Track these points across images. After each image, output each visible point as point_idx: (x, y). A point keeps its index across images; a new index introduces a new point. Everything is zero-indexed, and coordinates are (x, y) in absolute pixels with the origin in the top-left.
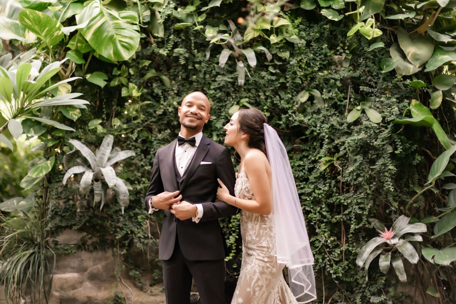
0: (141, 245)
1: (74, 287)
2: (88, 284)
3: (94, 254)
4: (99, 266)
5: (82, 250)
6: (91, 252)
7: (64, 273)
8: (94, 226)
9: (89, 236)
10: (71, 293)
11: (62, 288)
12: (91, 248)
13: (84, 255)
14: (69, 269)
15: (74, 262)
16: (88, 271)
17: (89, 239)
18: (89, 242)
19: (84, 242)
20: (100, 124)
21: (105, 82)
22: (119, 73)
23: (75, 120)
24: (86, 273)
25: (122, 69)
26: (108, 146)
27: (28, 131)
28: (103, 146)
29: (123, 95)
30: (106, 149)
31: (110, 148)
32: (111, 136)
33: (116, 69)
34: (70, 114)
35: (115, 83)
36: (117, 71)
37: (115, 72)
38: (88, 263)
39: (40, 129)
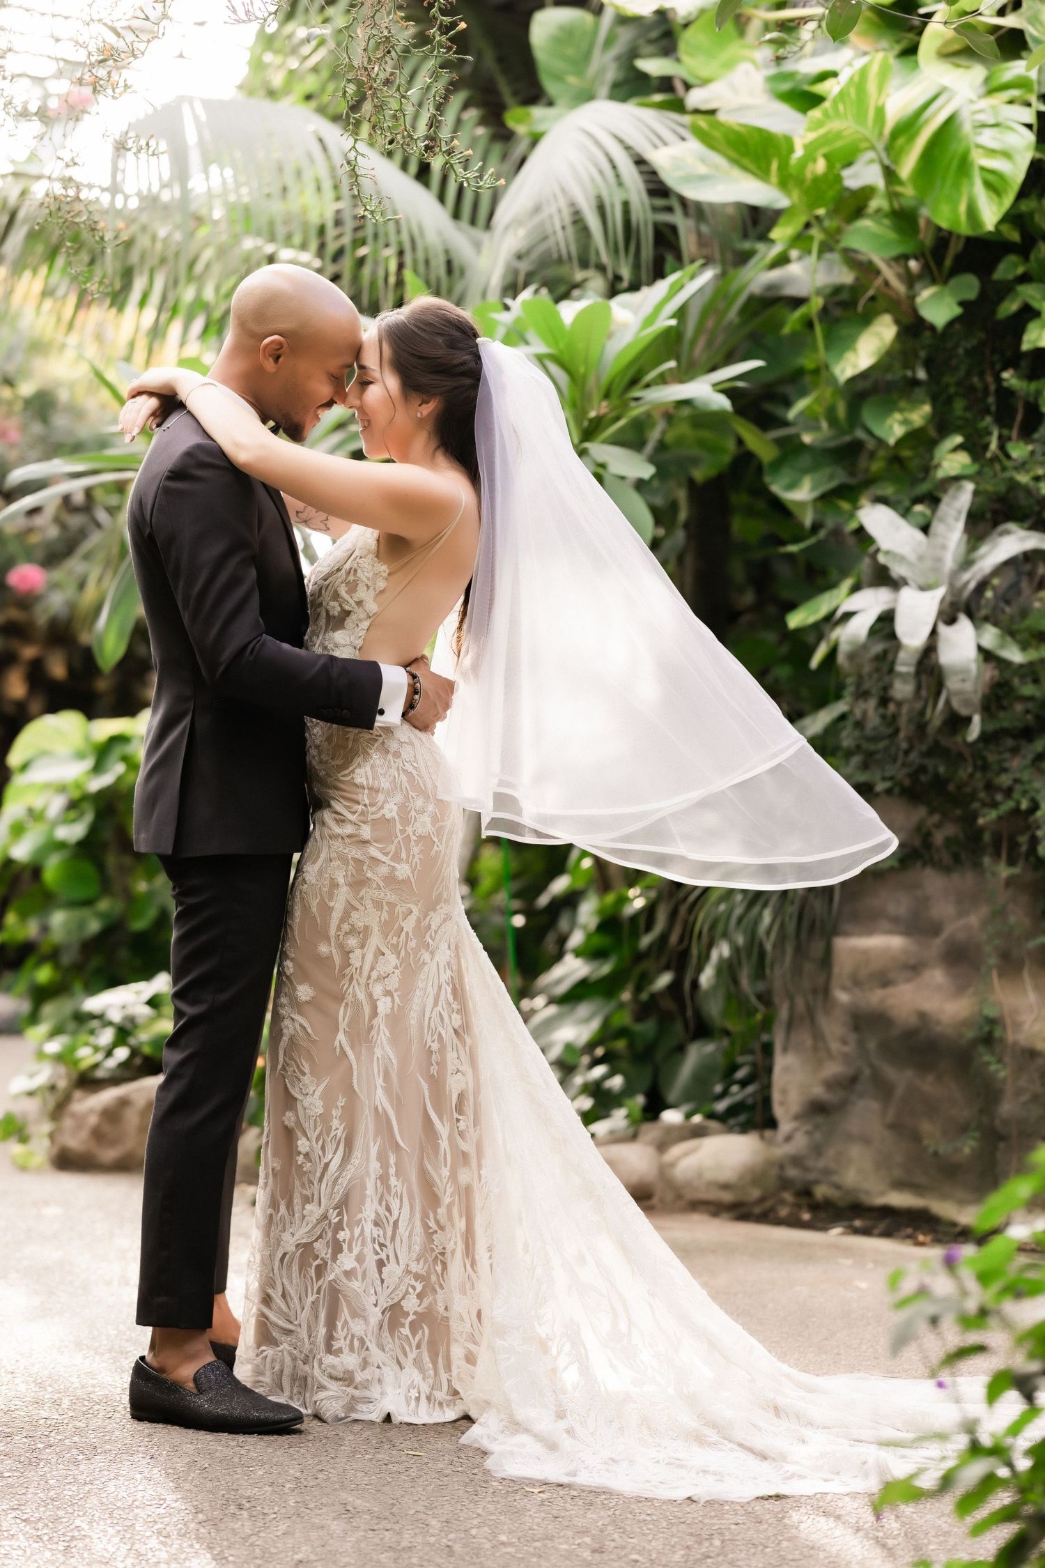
1: (884, 980)
2: (937, 976)
3: (955, 877)
4: (974, 920)
5: (924, 865)
6: (947, 870)
7: (870, 932)
8: (939, 783)
9: (936, 818)
10: (875, 998)
11: (856, 982)
12: (947, 859)
13: (932, 882)
14: (885, 924)
15: (897, 903)
16: (945, 935)
17: (938, 826)
19: (926, 837)
20: (956, 449)
21: (958, 311)
22: (1020, 270)
23: (892, 441)
24: (938, 941)
25: (1032, 257)
26: (957, 519)
27: (792, 486)
28: (941, 520)
29: (1026, 346)
30: (950, 529)
31: (960, 525)
32: (969, 487)
33: (1013, 258)
34: (889, 421)
35: (1010, 307)
36: (1015, 266)
37: (1008, 268)
38: (943, 909)
39: (831, 477)
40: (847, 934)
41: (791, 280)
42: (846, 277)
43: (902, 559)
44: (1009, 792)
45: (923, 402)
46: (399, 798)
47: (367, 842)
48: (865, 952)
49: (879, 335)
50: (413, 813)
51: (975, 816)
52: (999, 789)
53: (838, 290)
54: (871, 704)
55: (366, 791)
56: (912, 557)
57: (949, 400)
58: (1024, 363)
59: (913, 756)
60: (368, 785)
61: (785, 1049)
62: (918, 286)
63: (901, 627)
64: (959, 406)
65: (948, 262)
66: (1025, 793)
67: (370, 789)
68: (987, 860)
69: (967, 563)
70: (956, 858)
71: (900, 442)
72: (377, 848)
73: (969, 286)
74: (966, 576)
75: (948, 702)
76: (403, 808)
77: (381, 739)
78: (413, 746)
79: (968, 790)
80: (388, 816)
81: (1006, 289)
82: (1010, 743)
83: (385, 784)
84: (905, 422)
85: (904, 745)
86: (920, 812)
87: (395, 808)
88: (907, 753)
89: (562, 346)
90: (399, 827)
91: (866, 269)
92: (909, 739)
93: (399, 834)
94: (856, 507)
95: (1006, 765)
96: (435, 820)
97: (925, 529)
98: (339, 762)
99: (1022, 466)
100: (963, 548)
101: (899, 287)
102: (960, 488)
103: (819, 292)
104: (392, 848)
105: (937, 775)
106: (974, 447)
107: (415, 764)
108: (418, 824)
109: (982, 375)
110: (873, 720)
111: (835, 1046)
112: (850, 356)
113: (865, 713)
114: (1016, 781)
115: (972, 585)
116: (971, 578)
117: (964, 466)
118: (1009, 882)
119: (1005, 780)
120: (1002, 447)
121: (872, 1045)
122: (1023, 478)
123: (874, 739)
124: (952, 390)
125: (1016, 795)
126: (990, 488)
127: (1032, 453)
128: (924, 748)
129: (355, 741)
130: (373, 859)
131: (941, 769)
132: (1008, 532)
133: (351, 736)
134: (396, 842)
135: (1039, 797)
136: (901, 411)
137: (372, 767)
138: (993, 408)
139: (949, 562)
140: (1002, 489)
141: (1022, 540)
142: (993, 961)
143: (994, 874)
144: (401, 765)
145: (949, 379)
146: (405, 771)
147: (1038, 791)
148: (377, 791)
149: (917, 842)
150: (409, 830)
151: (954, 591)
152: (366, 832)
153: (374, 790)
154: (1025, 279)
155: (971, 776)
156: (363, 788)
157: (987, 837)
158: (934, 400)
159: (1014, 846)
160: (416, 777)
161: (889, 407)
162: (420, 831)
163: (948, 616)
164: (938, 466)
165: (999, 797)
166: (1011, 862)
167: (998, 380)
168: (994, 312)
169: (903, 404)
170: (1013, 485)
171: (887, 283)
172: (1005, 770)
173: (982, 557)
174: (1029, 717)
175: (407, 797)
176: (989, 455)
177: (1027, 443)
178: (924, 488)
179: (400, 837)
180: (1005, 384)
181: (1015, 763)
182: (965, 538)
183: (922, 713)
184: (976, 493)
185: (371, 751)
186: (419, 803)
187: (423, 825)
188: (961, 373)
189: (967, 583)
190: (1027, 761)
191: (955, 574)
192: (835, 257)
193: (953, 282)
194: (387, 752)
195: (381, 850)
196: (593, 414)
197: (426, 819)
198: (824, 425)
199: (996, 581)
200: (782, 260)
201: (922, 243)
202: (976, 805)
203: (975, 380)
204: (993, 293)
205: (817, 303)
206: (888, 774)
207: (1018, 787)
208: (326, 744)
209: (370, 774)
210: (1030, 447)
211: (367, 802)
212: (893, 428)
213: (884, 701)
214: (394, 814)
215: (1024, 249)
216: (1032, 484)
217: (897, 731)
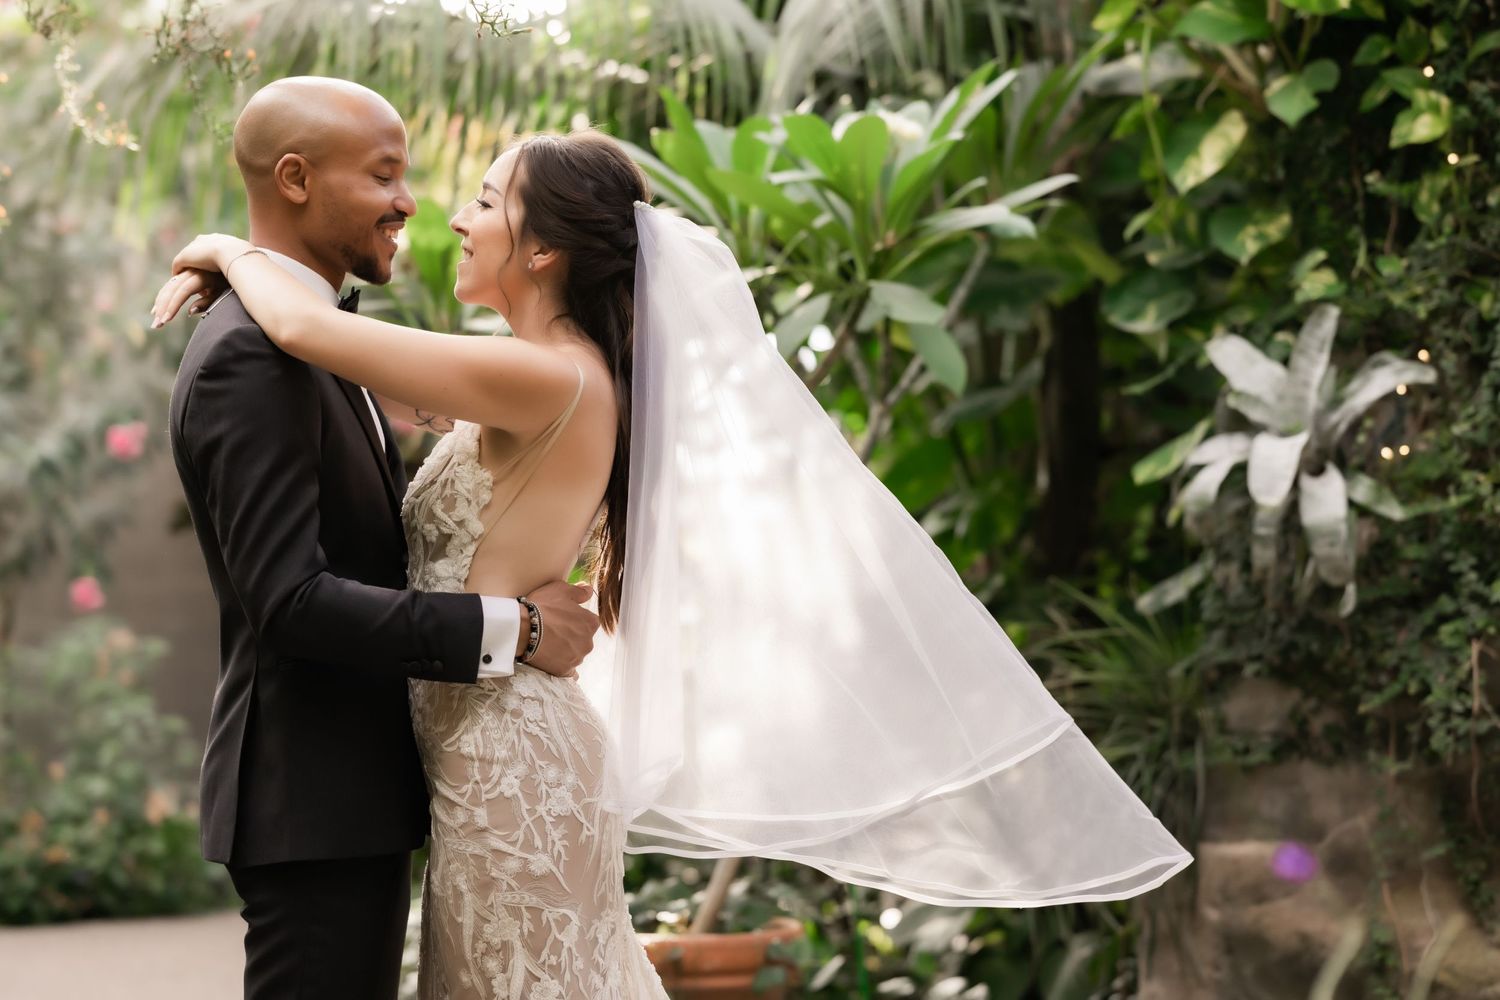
0: (1450, 739)
1: (1258, 895)
2: (1323, 888)
3: (1337, 772)
4: (1362, 822)
5: (1302, 757)
6: (1329, 763)
7: (1241, 836)
8: (1314, 664)
9: (1312, 703)
10: (1249, 915)
11: (1227, 898)
12: (1328, 752)
13: (1313, 777)
14: (1260, 829)
15: (1271, 803)
16: (1329, 839)
17: (1316, 711)
18: (1317, 725)
19: (1302, 725)
20: (1319, 267)
21: (1312, 104)
22: (1386, 52)
23: (1244, 260)
24: (1322, 847)
25: (1400, 37)
26: (1321, 350)
27: (1134, 315)
28: (1302, 352)
29: (1395, 142)
30: (1313, 362)
31: (1324, 358)
32: (1334, 312)
33: (1376, 39)
34: (1241, 237)
35: (1376, 96)
36: (1380, 48)
37: (1371, 52)
38: (1326, 809)
39: (1179, 303)
40: (1216, 840)
41: (1129, 76)
42: (1192, 70)
43: (1256, 401)
44: (1394, 672)
45: (1280, 212)
46: (521, 769)
47: (484, 830)
48: (1236, 862)
49: (1226, 136)
50: (544, 787)
51: (1356, 701)
52: (1382, 669)
53: (1181, 84)
54: (1232, 570)
55: (477, 764)
56: (1269, 398)
57: (1312, 208)
58: (1396, 163)
59: (1283, 632)
60: (478, 754)
61: (1149, 976)
62: (1269, 76)
63: (1256, 483)
64: (1324, 214)
65: (1304, 46)
66: (1413, 674)
67: (482, 760)
68: (1372, 755)
69: (1336, 402)
70: (1339, 750)
71: (1256, 260)
72: (498, 836)
73: (1327, 74)
74: (1335, 417)
75: (1316, 572)
76: (529, 784)
77: (495, 695)
78: (541, 702)
79: (1346, 671)
80: (508, 793)
81: (1370, 75)
82: (1393, 613)
83: (502, 753)
84: (1260, 236)
85: (1272, 618)
86: (1294, 696)
87: (516, 782)
88: (1275, 626)
89: (837, 168)
90: (525, 806)
91: (1210, 58)
92: (1278, 611)
93: (526, 816)
94: (1209, 337)
95: (1391, 640)
96: (577, 794)
97: (1286, 362)
98: (441, 728)
99: (1397, 284)
100: (1331, 383)
101: (1249, 77)
102: (1322, 315)
103: (1155, 90)
104: (520, 834)
105: (1310, 655)
106: (1339, 262)
107: (543, 725)
108: (553, 801)
109: (1348, 177)
110: (1237, 589)
111: (1206, 972)
112: (1192, 162)
113: (1227, 580)
114: (1404, 659)
115: (1343, 428)
116: (1341, 419)
117: (1329, 287)
118: (1401, 778)
119: (1389, 658)
120: (1372, 264)
121: (1248, 970)
122: (1398, 299)
123: (1238, 610)
124: (1314, 196)
125: (1403, 676)
126: (1360, 310)
127: (1409, 268)
128: (1293, 621)
129: (462, 698)
130: (496, 851)
131: (1315, 647)
132: (1382, 364)
133: (456, 693)
134: (523, 825)
135: (1430, 679)
136: (1256, 223)
137: (483, 731)
138: (1361, 216)
139: (1313, 401)
140: (1376, 311)
141: (1399, 372)
142: (1383, 873)
143: (1380, 770)
144: (523, 726)
145: (1311, 184)
146: (529, 734)
147: (1428, 671)
148: (491, 763)
149: (1292, 730)
150: (541, 809)
151: (1320, 433)
152: (482, 817)
153: (486, 762)
154: (1393, 62)
155: (1350, 654)
156: (472, 759)
157: (1371, 726)
158: (1295, 209)
159: (1403, 736)
160: (545, 741)
161: (1242, 220)
162: (558, 809)
163: (1313, 464)
164: (1298, 287)
165: (1383, 679)
166: (1402, 756)
167: (1365, 185)
168: (1357, 102)
169: (1258, 215)
170: (1387, 308)
171: (1234, 74)
172: (1388, 646)
173: (1353, 394)
174: (1417, 582)
175: (532, 767)
176: (1355, 274)
177: (1401, 255)
178: (1286, 312)
179: (529, 820)
180: (1371, 189)
181: (1403, 637)
182: (1333, 371)
183: (1290, 580)
184: (1343, 318)
185: (481, 711)
186: (552, 773)
187: (561, 801)
188: (1325, 175)
189: (1336, 426)
190: (1415, 635)
191: (1320, 415)
192: (1170, 47)
193: (1310, 69)
194: (503, 711)
195: (503, 838)
196: (878, 246)
197: (563, 792)
198: (1169, 241)
199: (1369, 423)
200: (1115, 54)
201: (1271, 26)
202: (1356, 689)
203: (1342, 184)
204: (1355, 81)
205: (1154, 101)
206: (1255, 651)
207: (1406, 668)
208: (428, 706)
209: (480, 740)
210: (1404, 263)
211: (478, 777)
212: (1246, 245)
213: (1247, 566)
214: (516, 790)
215: (1389, 27)
216: (1408, 306)
217: (1262, 602)
